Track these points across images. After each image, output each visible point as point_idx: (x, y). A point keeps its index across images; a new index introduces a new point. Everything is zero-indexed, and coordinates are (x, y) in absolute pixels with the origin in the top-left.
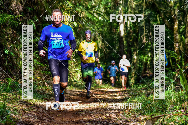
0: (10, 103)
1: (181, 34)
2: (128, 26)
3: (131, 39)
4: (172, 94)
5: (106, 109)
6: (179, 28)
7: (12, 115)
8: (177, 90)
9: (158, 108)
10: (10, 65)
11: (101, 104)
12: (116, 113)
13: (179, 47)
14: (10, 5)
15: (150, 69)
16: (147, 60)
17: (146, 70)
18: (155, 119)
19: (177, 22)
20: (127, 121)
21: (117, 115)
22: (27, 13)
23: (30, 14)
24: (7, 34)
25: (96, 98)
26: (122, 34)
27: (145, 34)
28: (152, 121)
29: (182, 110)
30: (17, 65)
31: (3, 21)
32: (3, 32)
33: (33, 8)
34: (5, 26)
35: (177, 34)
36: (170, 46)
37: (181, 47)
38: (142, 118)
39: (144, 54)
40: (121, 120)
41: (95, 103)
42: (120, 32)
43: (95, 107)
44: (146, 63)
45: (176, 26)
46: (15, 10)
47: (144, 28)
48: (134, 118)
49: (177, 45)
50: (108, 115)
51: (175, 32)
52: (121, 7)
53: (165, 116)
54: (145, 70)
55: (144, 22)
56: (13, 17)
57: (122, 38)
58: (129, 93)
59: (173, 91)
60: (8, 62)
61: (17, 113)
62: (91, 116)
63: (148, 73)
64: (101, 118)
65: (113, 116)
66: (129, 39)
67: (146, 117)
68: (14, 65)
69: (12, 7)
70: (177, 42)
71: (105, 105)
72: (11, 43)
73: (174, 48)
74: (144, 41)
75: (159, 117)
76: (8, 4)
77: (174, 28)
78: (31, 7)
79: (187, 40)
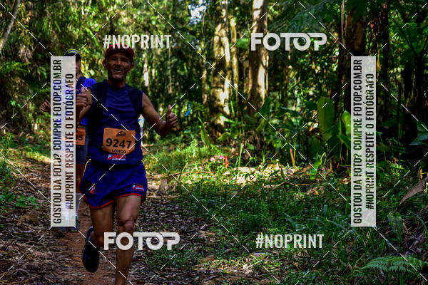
0: (12, 160)
1: (209, 84)
2: (153, 75)
3: (156, 89)
4: (194, 150)
6: (208, 78)
9: (177, 165)
22: (38, 60)
23: (41, 61)
24: (15, 83)
26: (147, 84)
27: (171, 84)
28: (168, 179)
30: (26, 118)
31: (11, 69)
33: (44, 54)
35: (205, 85)
38: (159, 176)
42: (144, 81)
45: (204, 76)
46: (23, 57)
47: (170, 77)
48: (150, 177)
49: (206, 96)
51: (203, 82)
52: (146, 54)
53: (181, 174)
55: (170, 71)
56: (21, 65)
57: (147, 88)
66: (154, 89)
67: (162, 175)
70: (205, 93)
72: (19, 93)
74: (170, 91)
77: (202, 77)
78: (41, 54)
79: (212, 90)
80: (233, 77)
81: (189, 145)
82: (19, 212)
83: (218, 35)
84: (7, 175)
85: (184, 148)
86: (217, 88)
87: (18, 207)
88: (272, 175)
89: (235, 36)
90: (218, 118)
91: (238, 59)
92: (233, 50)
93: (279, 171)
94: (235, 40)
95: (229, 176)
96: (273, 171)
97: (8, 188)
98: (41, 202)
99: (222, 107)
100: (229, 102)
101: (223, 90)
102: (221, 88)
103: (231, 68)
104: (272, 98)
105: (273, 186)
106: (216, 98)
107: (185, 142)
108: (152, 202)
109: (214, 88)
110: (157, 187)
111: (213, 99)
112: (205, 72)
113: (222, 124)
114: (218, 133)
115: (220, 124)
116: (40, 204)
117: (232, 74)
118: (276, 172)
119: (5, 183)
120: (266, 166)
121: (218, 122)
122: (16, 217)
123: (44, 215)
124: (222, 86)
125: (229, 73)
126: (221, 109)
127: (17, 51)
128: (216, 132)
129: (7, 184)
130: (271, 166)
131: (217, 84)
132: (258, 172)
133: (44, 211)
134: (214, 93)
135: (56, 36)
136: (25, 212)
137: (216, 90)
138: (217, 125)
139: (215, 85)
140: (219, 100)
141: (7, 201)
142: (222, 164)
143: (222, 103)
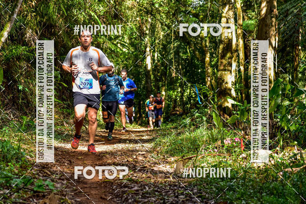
1: (213, 67)
2: (156, 58)
3: (158, 73)
4: (204, 133)
5: (132, 151)
6: (211, 61)
7: (28, 157)
8: (210, 128)
9: (189, 148)
10: (24, 103)
11: (127, 145)
12: (144, 154)
13: (211, 81)
14: (24, 36)
15: (180, 106)
16: (176, 96)
17: (176, 107)
18: (187, 160)
19: (209, 54)
20: (156, 163)
21: (145, 157)
24: (21, 68)
25: (121, 139)
27: (174, 67)
28: (184, 162)
29: (216, 150)
30: (32, 102)
31: (17, 53)
32: (16, 66)
34: (19, 58)
35: (209, 68)
36: (201, 81)
37: (213, 81)
38: (172, 159)
39: (174, 90)
40: (148, 162)
41: (120, 143)
42: (147, 65)
43: (120, 148)
44: (176, 100)
45: (207, 59)
47: (173, 61)
48: (163, 160)
49: (209, 79)
50: (135, 157)
51: (207, 65)
53: (197, 156)
54: (174, 107)
56: (27, 49)
57: (149, 71)
58: (157, 133)
59: (206, 129)
60: (22, 99)
61: (33, 156)
62: (115, 158)
63: (178, 111)
64: (127, 161)
65: (140, 158)
66: (156, 73)
67: (176, 158)
68: (28, 102)
69: (26, 38)
70: (209, 76)
71: (131, 146)
72: (25, 77)
73: (206, 83)
74: (174, 75)
75: (190, 158)
76: (22, 34)
77: (206, 60)
79: (220, 73)
80: (239, 59)
81: (198, 127)
82: (38, 196)
83: (225, 17)
84: (23, 159)
85: (194, 130)
86: (225, 70)
87: (36, 192)
88: (291, 158)
89: (242, 18)
90: (226, 100)
91: (244, 41)
92: (239, 31)
93: (298, 154)
94: (241, 22)
95: (245, 158)
96: (292, 154)
97: (25, 172)
98: (59, 185)
99: (230, 90)
100: (236, 85)
101: (231, 72)
102: (228, 70)
103: (237, 51)
104: (282, 80)
105: (294, 169)
106: (223, 81)
107: (194, 125)
108: (169, 185)
109: (222, 70)
110: (171, 171)
111: (220, 81)
112: (208, 55)
113: (230, 106)
114: (226, 116)
115: (228, 107)
116: (57, 188)
117: (238, 56)
118: (295, 155)
119: (21, 167)
120: (283, 149)
121: (226, 104)
122: (35, 201)
123: (63, 199)
124: (230, 68)
125: (235, 55)
126: (229, 92)
127: (23, 34)
128: (223, 115)
129: (24, 168)
130: (289, 148)
131: (225, 66)
132: (276, 155)
133: (63, 195)
134: (221, 76)
135: (61, 20)
136: (44, 196)
137: (223, 73)
138: (225, 107)
139: (222, 68)
140: (227, 83)
141: (26, 185)
142: (237, 146)
143: (229, 85)
